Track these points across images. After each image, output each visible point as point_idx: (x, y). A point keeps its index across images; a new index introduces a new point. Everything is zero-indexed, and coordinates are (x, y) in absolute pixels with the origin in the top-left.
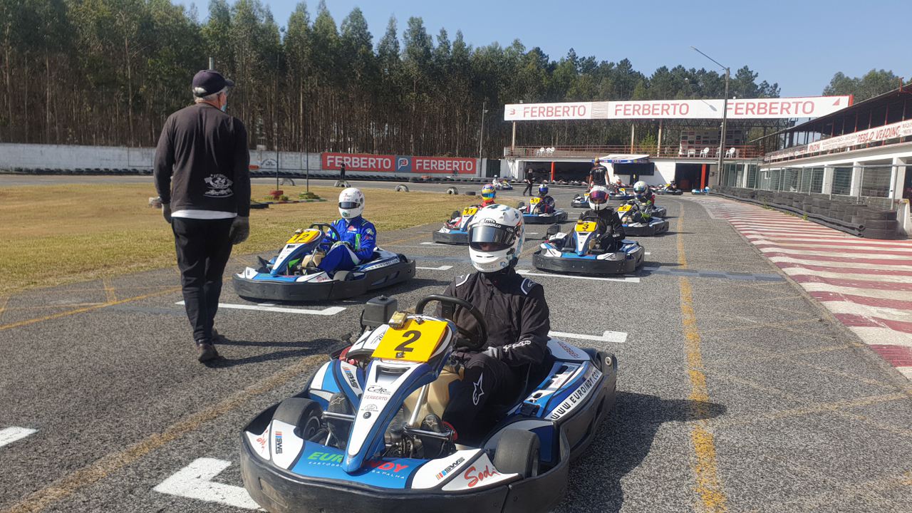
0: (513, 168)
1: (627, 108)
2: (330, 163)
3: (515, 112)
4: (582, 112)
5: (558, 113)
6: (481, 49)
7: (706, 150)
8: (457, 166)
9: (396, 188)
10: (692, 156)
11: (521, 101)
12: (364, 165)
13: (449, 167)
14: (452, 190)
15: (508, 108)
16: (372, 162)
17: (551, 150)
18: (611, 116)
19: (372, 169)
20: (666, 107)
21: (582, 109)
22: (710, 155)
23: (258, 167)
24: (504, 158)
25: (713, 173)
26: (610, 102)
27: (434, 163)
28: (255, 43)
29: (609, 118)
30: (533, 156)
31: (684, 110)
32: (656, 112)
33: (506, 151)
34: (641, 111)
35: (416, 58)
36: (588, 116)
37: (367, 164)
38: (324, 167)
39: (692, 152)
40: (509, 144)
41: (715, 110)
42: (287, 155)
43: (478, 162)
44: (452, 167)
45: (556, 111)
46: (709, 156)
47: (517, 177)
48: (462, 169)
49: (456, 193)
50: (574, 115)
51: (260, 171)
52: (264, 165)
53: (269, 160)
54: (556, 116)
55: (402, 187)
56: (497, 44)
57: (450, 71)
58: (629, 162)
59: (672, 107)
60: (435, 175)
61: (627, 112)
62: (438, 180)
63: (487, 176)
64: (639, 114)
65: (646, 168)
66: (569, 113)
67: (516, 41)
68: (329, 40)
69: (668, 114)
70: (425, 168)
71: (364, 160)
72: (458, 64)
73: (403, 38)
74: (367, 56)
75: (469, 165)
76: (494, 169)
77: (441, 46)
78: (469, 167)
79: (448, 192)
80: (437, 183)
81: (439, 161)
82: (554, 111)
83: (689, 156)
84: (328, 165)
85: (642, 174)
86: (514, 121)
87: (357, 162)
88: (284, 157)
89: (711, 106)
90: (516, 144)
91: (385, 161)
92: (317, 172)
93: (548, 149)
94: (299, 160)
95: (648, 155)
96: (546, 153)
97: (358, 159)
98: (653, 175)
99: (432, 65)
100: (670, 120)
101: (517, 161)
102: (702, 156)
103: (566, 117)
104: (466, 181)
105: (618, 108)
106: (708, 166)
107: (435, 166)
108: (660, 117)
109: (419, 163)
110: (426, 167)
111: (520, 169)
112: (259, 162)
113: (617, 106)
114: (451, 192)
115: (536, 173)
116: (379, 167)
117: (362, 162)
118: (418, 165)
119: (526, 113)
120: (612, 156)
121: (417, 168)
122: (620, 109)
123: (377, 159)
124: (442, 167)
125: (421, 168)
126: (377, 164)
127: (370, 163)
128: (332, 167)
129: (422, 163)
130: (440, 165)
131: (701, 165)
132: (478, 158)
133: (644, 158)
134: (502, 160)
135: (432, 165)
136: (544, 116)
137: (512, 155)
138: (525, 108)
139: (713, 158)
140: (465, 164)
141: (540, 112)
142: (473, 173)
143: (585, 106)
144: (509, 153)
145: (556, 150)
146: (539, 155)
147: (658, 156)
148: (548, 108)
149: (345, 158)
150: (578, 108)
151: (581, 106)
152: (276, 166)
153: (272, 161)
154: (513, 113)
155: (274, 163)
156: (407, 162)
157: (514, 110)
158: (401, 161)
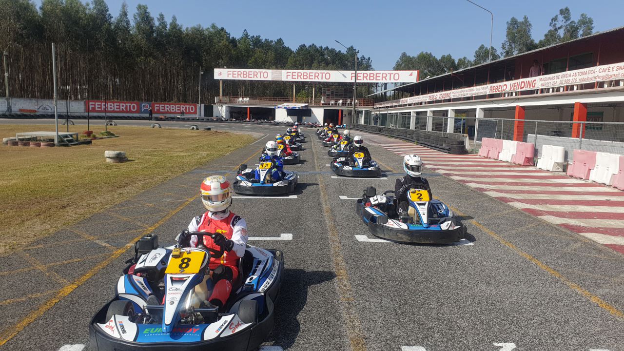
0: (222, 111)
1: (294, 74)
2: (92, 108)
3: (221, 74)
4: (266, 76)
5: (250, 76)
6: (189, 29)
7: (341, 101)
8: (184, 109)
9: (152, 126)
10: (332, 104)
11: (225, 67)
12: (117, 108)
13: (178, 110)
14: (195, 127)
15: (217, 71)
16: (123, 106)
17: (247, 99)
18: (284, 79)
19: (123, 112)
20: (317, 75)
21: (266, 74)
22: (343, 104)
23: (35, 111)
24: (215, 104)
25: (345, 115)
26: (283, 70)
27: (167, 107)
28: (18, 16)
30: (236, 103)
31: (328, 77)
33: (216, 100)
35: (144, 33)
36: (270, 79)
37: (119, 108)
38: (88, 110)
39: (333, 102)
40: (218, 95)
41: (346, 77)
43: (198, 106)
44: (180, 110)
45: (249, 74)
47: (225, 117)
48: (188, 111)
49: (197, 129)
50: (260, 77)
51: (38, 114)
52: (41, 109)
54: (249, 77)
55: (156, 125)
56: (200, 25)
57: (168, 43)
58: (297, 108)
59: (320, 75)
60: (168, 115)
61: (294, 77)
62: (173, 119)
63: (204, 116)
64: (301, 78)
65: (307, 112)
66: (257, 76)
67: (213, 24)
68: (80, 18)
69: (318, 79)
70: (161, 111)
71: (117, 105)
72: (174, 39)
73: (133, 19)
74: (108, 30)
75: (192, 108)
76: (209, 111)
77: (160, 25)
78: (192, 110)
79: (191, 128)
80: (173, 121)
81: (171, 106)
82: (248, 74)
85: (304, 116)
86: (221, 80)
87: (112, 107)
89: (343, 75)
90: (223, 95)
91: (132, 106)
92: (82, 114)
93: (245, 99)
95: (308, 104)
96: (244, 102)
97: (112, 104)
98: (311, 116)
99: (156, 39)
100: (319, 82)
101: (224, 106)
102: (338, 105)
103: (255, 79)
104: (194, 119)
105: (288, 74)
106: (342, 111)
107: (168, 109)
108: (314, 80)
109: (157, 107)
110: (162, 109)
111: (226, 111)
112: (36, 107)
113: (287, 73)
114: (193, 128)
115: (237, 114)
116: (128, 110)
117: (115, 107)
118: (156, 108)
119: (229, 75)
120: (286, 104)
121: (156, 110)
122: (290, 75)
123: (127, 104)
124: (173, 110)
125: (158, 110)
126: (126, 108)
127: (121, 107)
128: (94, 110)
129: (159, 107)
130: (171, 108)
131: (338, 110)
132: (198, 103)
133: (305, 106)
134: (214, 105)
135: (166, 108)
136: (241, 77)
137: (221, 102)
138: (228, 71)
139: (345, 106)
140: (189, 108)
141: (238, 74)
142: (195, 114)
143: (268, 72)
144: (218, 101)
145: (250, 99)
146: (238, 102)
147: (313, 105)
148: (243, 72)
149: (103, 104)
150: (263, 73)
151: (265, 72)
152: (50, 110)
153: (46, 107)
154: (220, 74)
155: (48, 108)
156: (148, 106)
157: (221, 72)
158: (144, 105)
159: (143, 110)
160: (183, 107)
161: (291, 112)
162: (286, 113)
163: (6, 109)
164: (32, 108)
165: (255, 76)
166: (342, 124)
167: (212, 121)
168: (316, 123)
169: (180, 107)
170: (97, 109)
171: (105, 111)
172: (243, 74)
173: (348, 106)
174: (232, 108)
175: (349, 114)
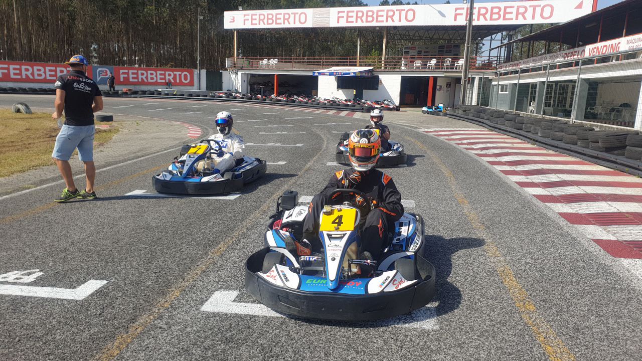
0: (235, 80)
1: (350, 14)
2: (3, 73)
3: (235, 20)
4: (303, 20)
5: (278, 21)
7: (433, 62)
8: (171, 78)
10: (418, 67)
11: (240, 8)
12: (50, 75)
13: (161, 79)
15: (228, 15)
17: (274, 62)
18: (333, 23)
20: (391, 14)
21: (303, 17)
22: (439, 66)
24: (226, 70)
25: (441, 87)
26: (332, 9)
27: (142, 74)
29: (330, 26)
30: (256, 67)
31: (410, 17)
32: (380, 19)
33: (228, 62)
34: (364, 19)
36: (309, 24)
37: (55, 75)
39: (418, 63)
40: (231, 55)
41: (443, 16)
43: (196, 73)
44: (165, 79)
45: (277, 19)
46: (436, 69)
48: (178, 81)
50: (294, 23)
54: (276, 24)
58: (352, 75)
59: (397, 13)
61: (350, 19)
63: (207, 90)
64: (362, 21)
65: (370, 82)
66: (290, 20)
69: (393, 21)
70: (131, 80)
71: (50, 71)
76: (215, 82)
78: (186, 79)
81: (149, 72)
82: (274, 19)
83: (415, 68)
85: (366, 89)
86: (234, 29)
87: (41, 72)
89: (440, 12)
93: (272, 61)
95: (372, 68)
96: (270, 65)
97: (42, 69)
98: (377, 89)
100: (395, 28)
101: (240, 74)
102: (429, 68)
103: (287, 26)
105: (341, 15)
106: (435, 79)
107: (144, 77)
108: (385, 24)
109: (123, 73)
110: (133, 78)
111: (243, 81)
113: (339, 12)
117: (48, 73)
118: (122, 76)
119: (246, 22)
120: (334, 69)
121: (122, 80)
122: (343, 17)
124: (152, 79)
125: (126, 79)
128: (6, 78)
129: (128, 74)
130: (149, 76)
131: (428, 78)
132: (197, 69)
133: (367, 71)
134: (224, 73)
135: (140, 77)
136: (264, 24)
137: (235, 67)
138: (245, 15)
139: (440, 70)
140: (180, 75)
141: (260, 20)
142: (190, 86)
143: (307, 14)
144: (231, 64)
145: (278, 62)
146: (261, 67)
147: (383, 68)
148: (268, 15)
149: (23, 67)
150: (299, 15)
151: (302, 13)
154: (233, 21)
156: (109, 73)
157: (234, 17)
158: (100, 71)
159: (99, 79)
160: (170, 75)
161: (344, 82)
162: (336, 83)
165: (286, 21)
166: (433, 104)
167: (220, 98)
169: (164, 75)
170: (12, 76)
171: (28, 80)
172: (268, 19)
173: (445, 70)
174: (255, 77)
175: (447, 85)
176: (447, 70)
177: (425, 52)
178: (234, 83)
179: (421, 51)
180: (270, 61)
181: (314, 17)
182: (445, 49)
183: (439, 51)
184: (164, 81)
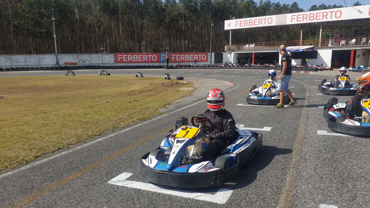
0: (230, 57)
1: (299, 17)
2: (120, 59)
4: (270, 22)
5: (256, 23)
7: (354, 41)
8: (196, 58)
10: (343, 45)
11: (234, 18)
12: (140, 59)
13: (191, 59)
15: (227, 22)
16: (145, 57)
17: (253, 46)
18: (288, 22)
19: (145, 62)
20: (326, 15)
21: (270, 20)
22: (357, 43)
23: (76, 63)
24: (225, 52)
25: (359, 55)
26: (288, 14)
27: (183, 57)
29: (287, 24)
30: (242, 50)
31: (338, 15)
32: (318, 18)
33: (226, 48)
34: (308, 18)
36: (274, 24)
37: (142, 59)
38: (116, 61)
39: (343, 42)
40: (228, 44)
41: (361, 12)
42: (94, 56)
43: (209, 55)
44: (193, 58)
45: (255, 22)
46: (355, 45)
47: (232, 63)
48: (200, 59)
51: (77, 66)
52: (80, 62)
53: (83, 59)
54: (254, 25)
58: (301, 51)
59: (330, 14)
60: (183, 64)
63: (215, 63)
64: (307, 20)
65: (313, 54)
66: (262, 22)
69: (327, 18)
70: (177, 60)
71: (140, 57)
75: (204, 56)
76: (219, 59)
78: (204, 58)
81: (186, 55)
82: (253, 22)
83: (341, 45)
84: (119, 60)
86: (230, 30)
87: (136, 58)
88: (92, 57)
89: (358, 11)
90: (232, 44)
91: (154, 57)
92: (112, 65)
94: (101, 58)
95: (313, 46)
96: (250, 48)
97: (137, 56)
98: (316, 58)
100: (328, 22)
101: (233, 53)
102: (350, 45)
103: (260, 25)
105: (293, 17)
106: (355, 51)
108: (321, 20)
109: (173, 57)
110: (178, 59)
111: (234, 57)
112: (77, 60)
116: (150, 60)
117: (139, 58)
119: (237, 25)
121: (173, 60)
122: (295, 18)
123: (148, 56)
125: (175, 59)
126: (148, 58)
127: (144, 58)
128: (121, 61)
129: (176, 57)
130: (186, 58)
131: (350, 51)
132: (210, 52)
133: (310, 48)
134: (224, 53)
136: (247, 26)
137: (230, 50)
138: (236, 22)
139: (359, 45)
140: (201, 56)
141: (245, 23)
142: (206, 62)
143: (272, 18)
144: (228, 49)
145: (255, 46)
146: (245, 49)
147: (320, 46)
148: (249, 20)
149: (129, 56)
150: (267, 19)
151: (269, 18)
152: (87, 63)
153: (85, 60)
154: (230, 25)
155: (86, 60)
156: (167, 57)
157: (230, 23)
158: (163, 56)
159: (162, 60)
160: (196, 56)
163: (56, 62)
164: (74, 61)
165: (260, 23)
166: (355, 65)
167: (221, 67)
168: (322, 65)
169: (193, 56)
170: (124, 60)
171: (130, 62)
172: (250, 23)
173: (362, 45)
174: (240, 55)
175: (363, 54)
176: (364, 45)
177: (345, 35)
178: (229, 59)
179: (342, 35)
180: (250, 46)
181: (277, 20)
182: (359, 32)
183: (355, 34)
184: (193, 60)
